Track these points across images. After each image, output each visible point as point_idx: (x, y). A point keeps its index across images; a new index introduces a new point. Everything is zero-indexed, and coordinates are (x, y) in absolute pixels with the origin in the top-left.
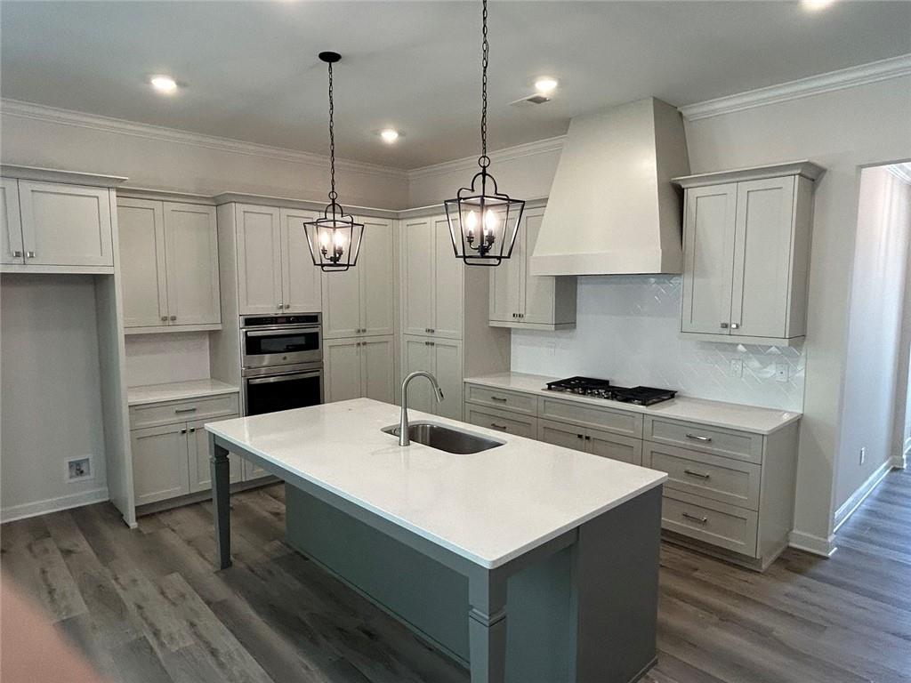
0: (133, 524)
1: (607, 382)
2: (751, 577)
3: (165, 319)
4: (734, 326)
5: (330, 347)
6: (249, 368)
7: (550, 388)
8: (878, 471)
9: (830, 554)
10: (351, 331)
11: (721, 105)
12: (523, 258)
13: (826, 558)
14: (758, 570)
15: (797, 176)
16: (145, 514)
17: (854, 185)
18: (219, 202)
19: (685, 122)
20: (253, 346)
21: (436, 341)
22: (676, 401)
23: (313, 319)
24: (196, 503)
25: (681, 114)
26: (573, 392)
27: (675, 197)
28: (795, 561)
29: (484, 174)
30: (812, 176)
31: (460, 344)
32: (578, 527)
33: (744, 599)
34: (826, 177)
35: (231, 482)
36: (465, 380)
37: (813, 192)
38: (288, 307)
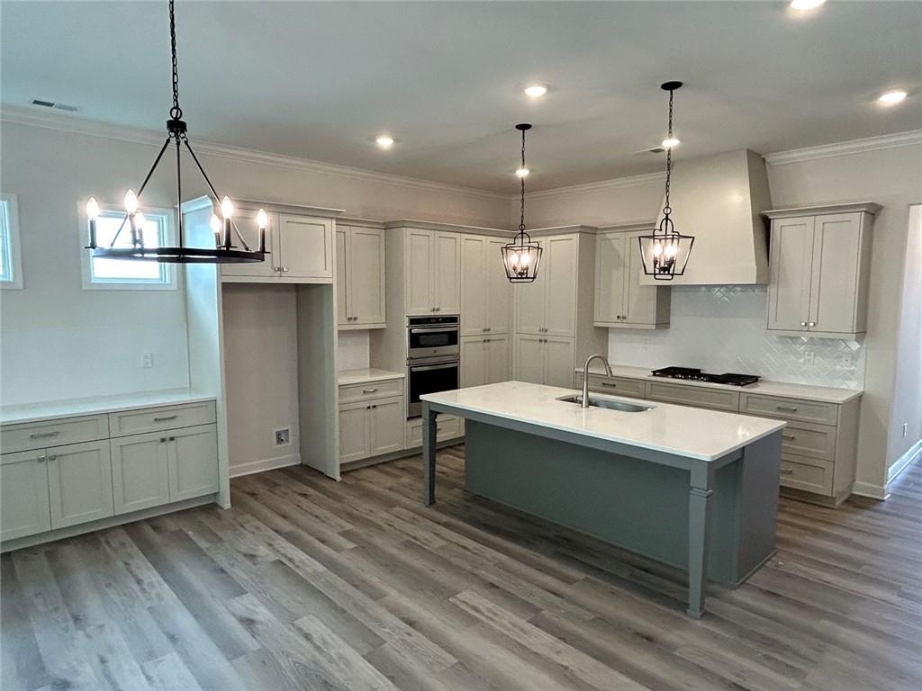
0: (338, 478)
1: (698, 371)
2: (828, 511)
3: (350, 319)
4: (812, 324)
5: (465, 343)
6: (411, 358)
7: (654, 375)
8: (914, 447)
9: (885, 498)
10: (479, 330)
11: (797, 154)
12: (627, 270)
13: (883, 501)
14: (831, 506)
15: (863, 213)
16: (347, 470)
17: (905, 218)
18: (388, 226)
19: (767, 166)
20: (415, 341)
21: (549, 338)
22: (759, 384)
23: (454, 319)
24: (372, 466)
25: (764, 159)
26: (674, 377)
27: (764, 225)
28: (858, 503)
29: (667, 219)
30: (873, 213)
31: (572, 341)
32: (744, 448)
33: (828, 523)
34: (883, 212)
35: (438, 441)
36: (577, 370)
37: (873, 223)
38: (438, 310)
